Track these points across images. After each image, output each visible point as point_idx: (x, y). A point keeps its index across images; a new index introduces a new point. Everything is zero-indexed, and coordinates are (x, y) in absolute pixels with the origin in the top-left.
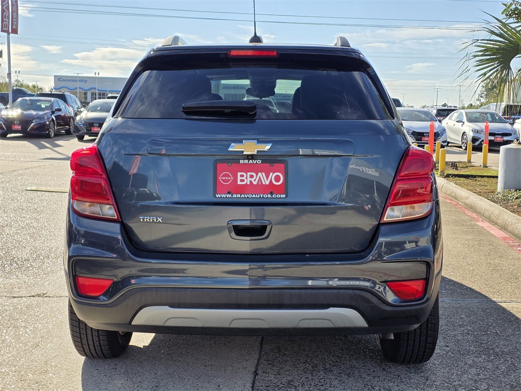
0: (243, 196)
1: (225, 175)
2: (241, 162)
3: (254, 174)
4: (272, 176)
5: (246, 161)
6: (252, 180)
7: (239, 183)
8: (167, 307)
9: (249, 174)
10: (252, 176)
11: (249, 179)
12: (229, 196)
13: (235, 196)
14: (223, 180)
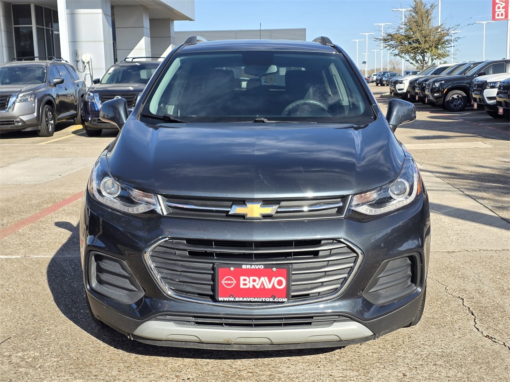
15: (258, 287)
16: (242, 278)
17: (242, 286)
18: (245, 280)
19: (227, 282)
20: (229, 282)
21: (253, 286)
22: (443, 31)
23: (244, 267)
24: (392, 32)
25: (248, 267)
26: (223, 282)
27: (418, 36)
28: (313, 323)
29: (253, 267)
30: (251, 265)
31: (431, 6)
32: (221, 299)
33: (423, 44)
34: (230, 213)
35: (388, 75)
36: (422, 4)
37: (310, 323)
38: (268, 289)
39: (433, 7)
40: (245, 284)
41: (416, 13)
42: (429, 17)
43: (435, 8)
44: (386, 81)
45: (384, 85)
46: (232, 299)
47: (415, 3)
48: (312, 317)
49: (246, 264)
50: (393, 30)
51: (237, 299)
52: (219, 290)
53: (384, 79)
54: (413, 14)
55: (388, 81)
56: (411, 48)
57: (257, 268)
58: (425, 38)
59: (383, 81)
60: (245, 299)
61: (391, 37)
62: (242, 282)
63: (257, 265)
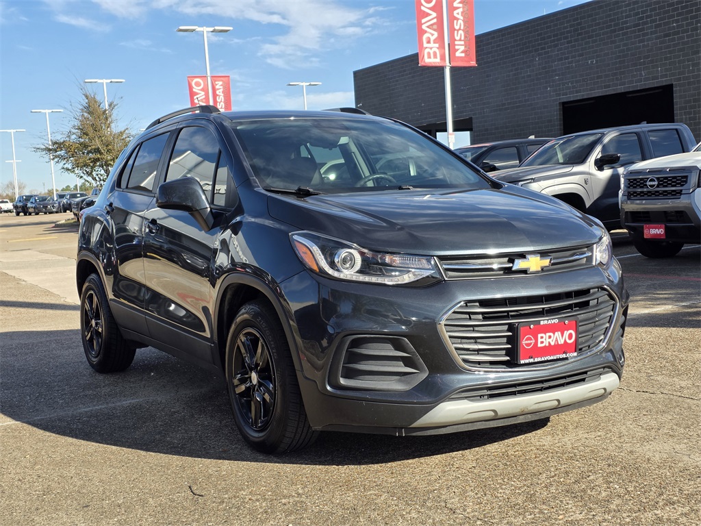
15: (553, 344)
16: (540, 335)
17: (540, 345)
18: (542, 337)
19: (527, 342)
20: (529, 342)
21: (549, 343)
22: (128, 137)
23: (542, 323)
24: (60, 138)
25: (546, 322)
26: (524, 342)
27: (97, 143)
28: (587, 379)
29: (550, 322)
30: (548, 320)
31: (110, 105)
32: (522, 362)
33: (105, 154)
34: (513, 269)
35: (36, 200)
36: (95, 102)
37: (583, 380)
38: (561, 345)
39: (112, 106)
40: (542, 342)
41: (89, 113)
42: (109, 120)
43: (116, 107)
44: (34, 208)
45: (30, 214)
46: (531, 360)
47: (87, 101)
48: (586, 373)
49: (544, 320)
50: (62, 136)
51: (536, 360)
52: (521, 353)
53: (29, 205)
54: (86, 114)
55: (37, 208)
56: (90, 159)
57: (553, 322)
58: (107, 146)
59: (28, 208)
60: (543, 359)
61: (58, 145)
62: (540, 340)
63: (553, 319)
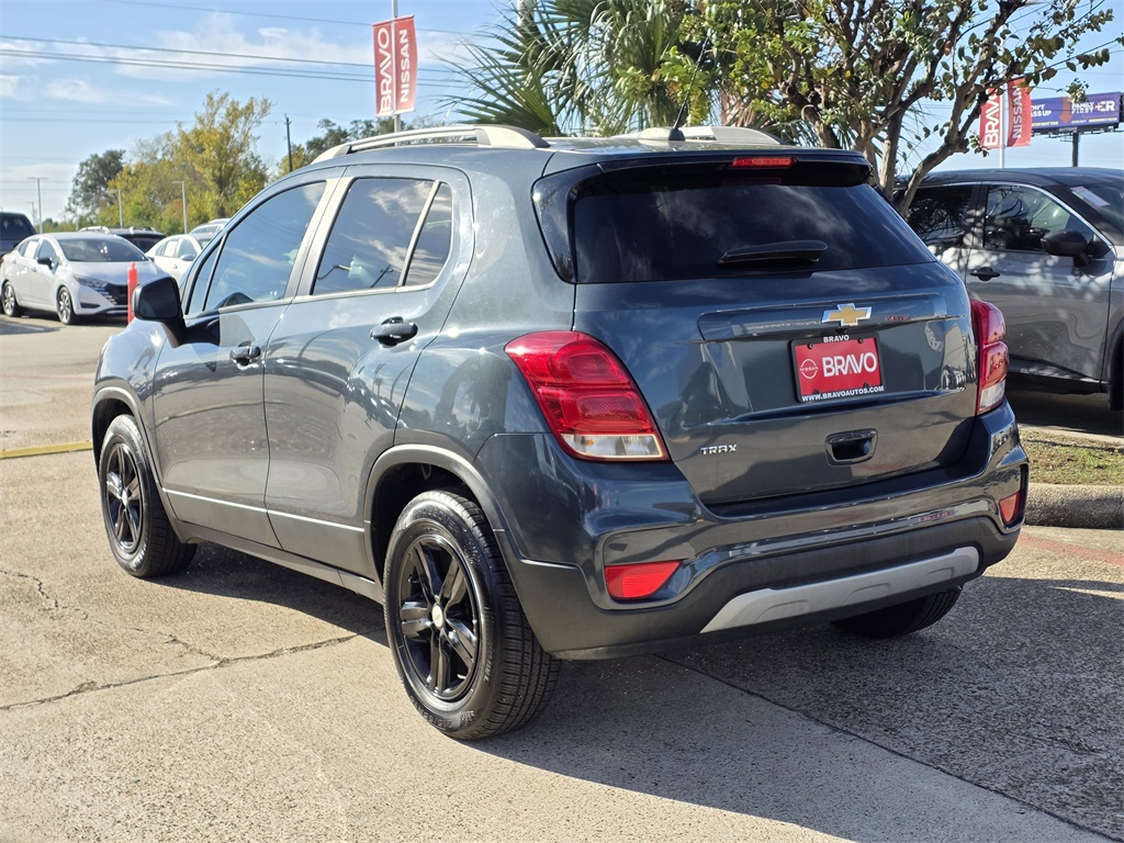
0: (834, 394)
1: (807, 365)
2: (826, 339)
3: (842, 358)
4: (864, 358)
5: (831, 338)
6: (841, 367)
7: (826, 374)
8: (768, 590)
9: (836, 358)
10: (840, 362)
11: (837, 367)
12: (818, 397)
13: (825, 396)
14: (806, 373)
